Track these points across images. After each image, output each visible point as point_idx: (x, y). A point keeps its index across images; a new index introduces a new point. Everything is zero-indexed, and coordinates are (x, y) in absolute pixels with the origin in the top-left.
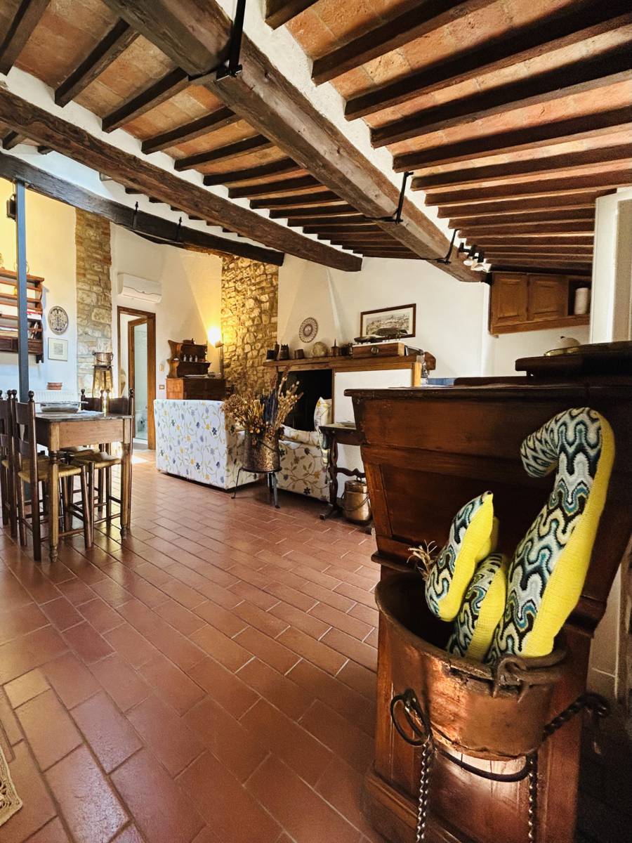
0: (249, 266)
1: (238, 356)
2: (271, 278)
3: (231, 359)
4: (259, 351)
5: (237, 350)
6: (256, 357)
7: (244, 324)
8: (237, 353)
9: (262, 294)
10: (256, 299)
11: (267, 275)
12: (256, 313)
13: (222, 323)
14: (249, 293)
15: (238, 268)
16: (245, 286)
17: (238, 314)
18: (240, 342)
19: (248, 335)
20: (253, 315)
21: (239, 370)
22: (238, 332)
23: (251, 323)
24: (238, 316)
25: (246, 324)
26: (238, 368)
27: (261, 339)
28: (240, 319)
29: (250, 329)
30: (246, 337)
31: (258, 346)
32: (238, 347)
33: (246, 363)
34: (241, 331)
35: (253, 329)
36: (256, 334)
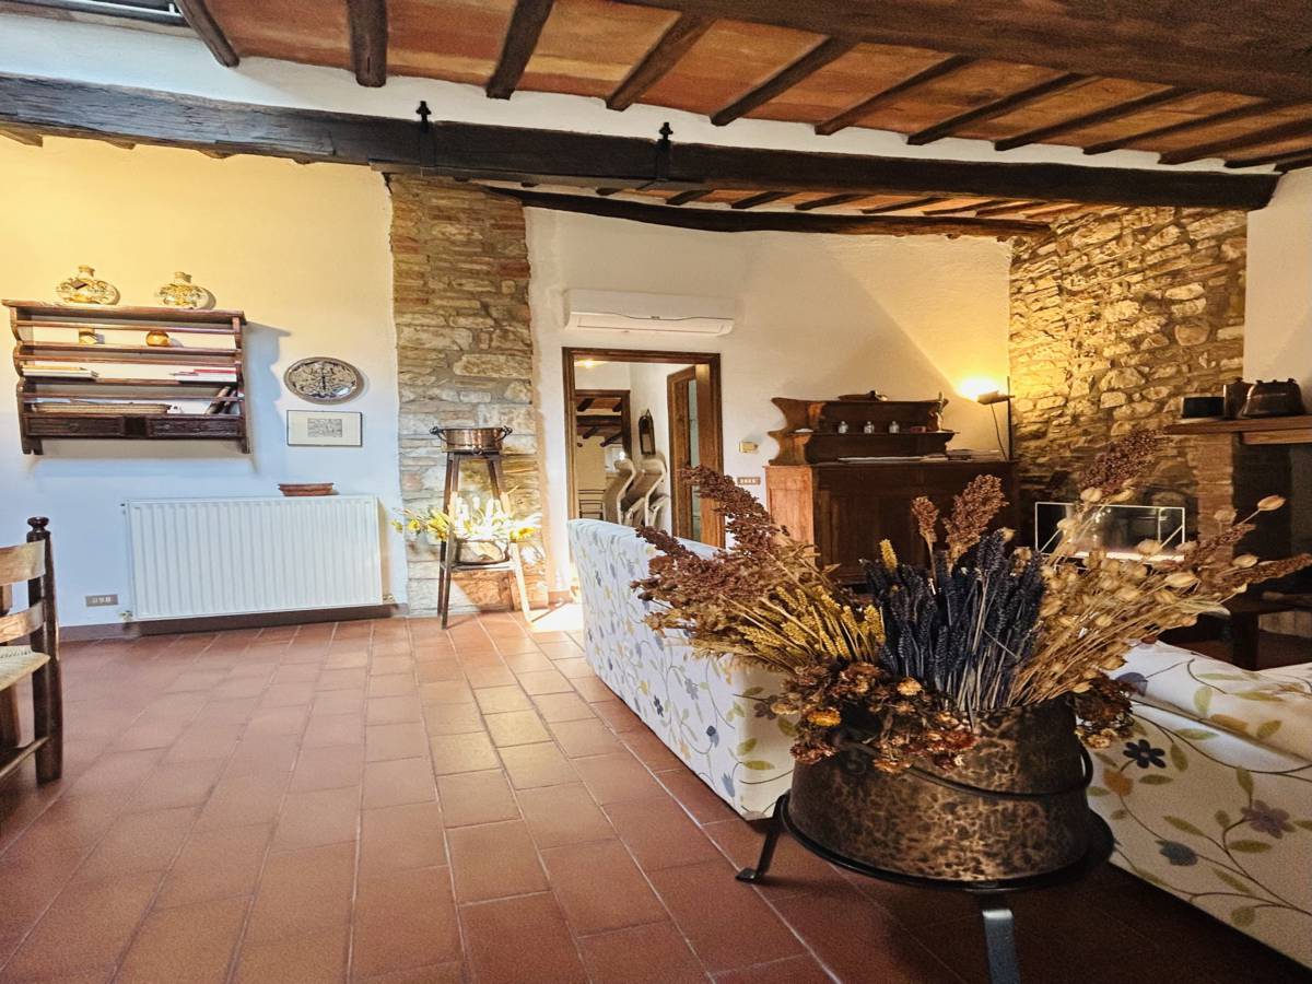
0: (1118, 238)
1: (1075, 418)
2: (1219, 247)
3: (1047, 422)
4: (1161, 404)
5: (1071, 404)
6: (1149, 416)
7: (1098, 352)
8: (1069, 411)
9: (1172, 285)
10: (1146, 300)
11: (1193, 244)
12: (1149, 325)
13: (1011, 359)
14: (1116, 290)
15: (1069, 249)
16: (1100, 278)
17: (1075, 335)
18: (1081, 389)
19: (1113, 373)
20: (1134, 333)
21: (1080, 444)
22: (1075, 370)
23: (1129, 349)
24: (1072, 340)
25: (1107, 353)
26: (1075, 439)
27: (1171, 377)
28: (1080, 345)
29: (1122, 360)
30: (1108, 377)
31: (1157, 393)
32: (1074, 399)
33: (1109, 428)
34: (1086, 367)
35: (1134, 361)
36: (1146, 369)
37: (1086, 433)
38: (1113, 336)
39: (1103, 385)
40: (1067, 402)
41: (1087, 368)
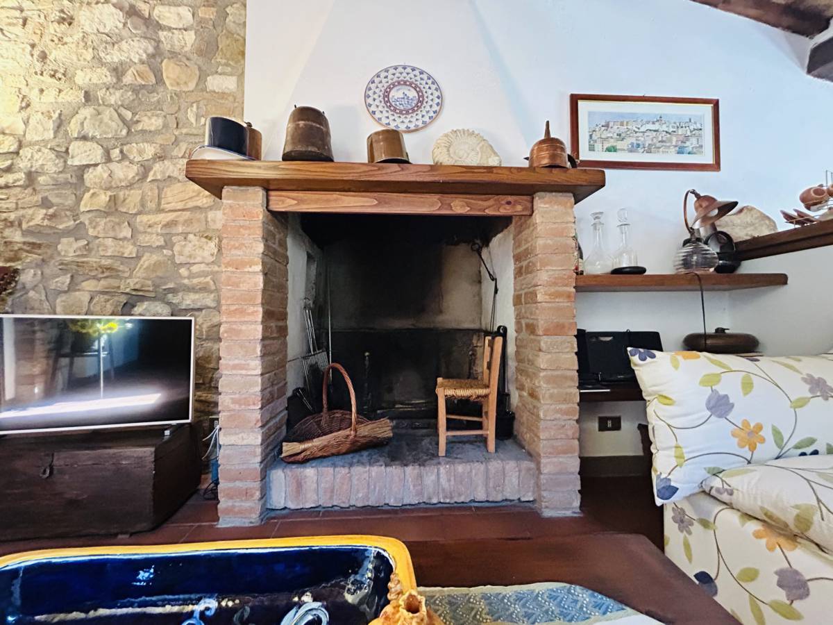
7: (68, 74)
10: (132, 13)
17: (36, 39)
18: (41, 130)
19: (87, 112)
20: (114, 56)
21: (38, 220)
22: (34, 95)
23: (109, 79)
24: (33, 46)
25: (81, 78)
26: (30, 211)
27: (157, 132)
28: (44, 57)
29: (100, 94)
30: (79, 117)
31: (140, 152)
32: (31, 144)
33: (79, 199)
34: (50, 96)
35: (114, 98)
36: (128, 115)
37: (45, 203)
38: (89, 55)
39: (73, 128)
40: (20, 146)
41: (50, 98)
